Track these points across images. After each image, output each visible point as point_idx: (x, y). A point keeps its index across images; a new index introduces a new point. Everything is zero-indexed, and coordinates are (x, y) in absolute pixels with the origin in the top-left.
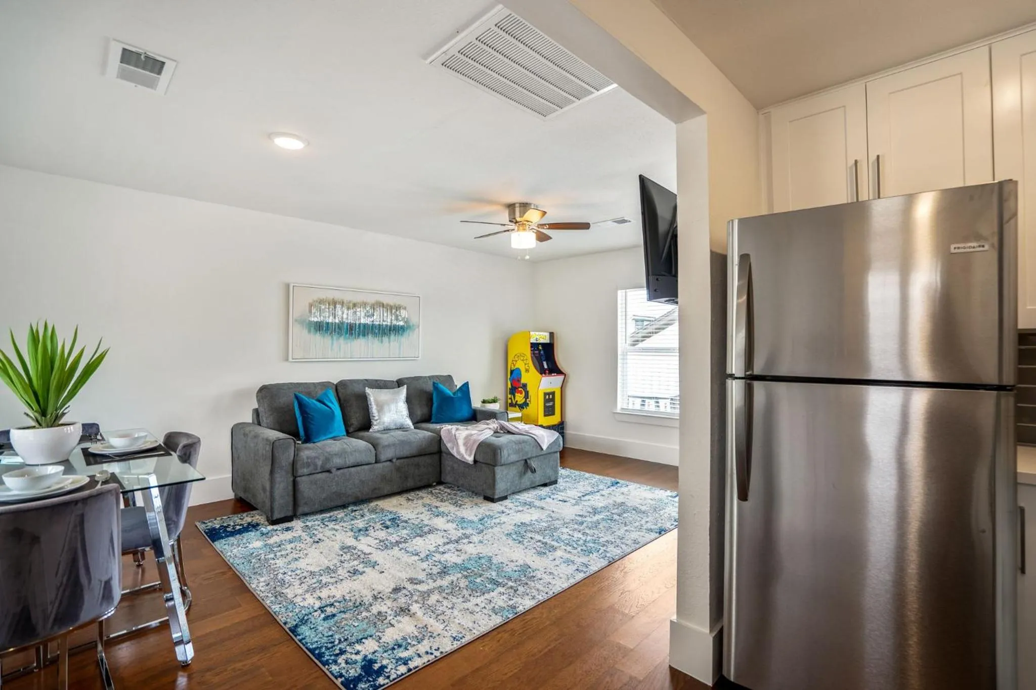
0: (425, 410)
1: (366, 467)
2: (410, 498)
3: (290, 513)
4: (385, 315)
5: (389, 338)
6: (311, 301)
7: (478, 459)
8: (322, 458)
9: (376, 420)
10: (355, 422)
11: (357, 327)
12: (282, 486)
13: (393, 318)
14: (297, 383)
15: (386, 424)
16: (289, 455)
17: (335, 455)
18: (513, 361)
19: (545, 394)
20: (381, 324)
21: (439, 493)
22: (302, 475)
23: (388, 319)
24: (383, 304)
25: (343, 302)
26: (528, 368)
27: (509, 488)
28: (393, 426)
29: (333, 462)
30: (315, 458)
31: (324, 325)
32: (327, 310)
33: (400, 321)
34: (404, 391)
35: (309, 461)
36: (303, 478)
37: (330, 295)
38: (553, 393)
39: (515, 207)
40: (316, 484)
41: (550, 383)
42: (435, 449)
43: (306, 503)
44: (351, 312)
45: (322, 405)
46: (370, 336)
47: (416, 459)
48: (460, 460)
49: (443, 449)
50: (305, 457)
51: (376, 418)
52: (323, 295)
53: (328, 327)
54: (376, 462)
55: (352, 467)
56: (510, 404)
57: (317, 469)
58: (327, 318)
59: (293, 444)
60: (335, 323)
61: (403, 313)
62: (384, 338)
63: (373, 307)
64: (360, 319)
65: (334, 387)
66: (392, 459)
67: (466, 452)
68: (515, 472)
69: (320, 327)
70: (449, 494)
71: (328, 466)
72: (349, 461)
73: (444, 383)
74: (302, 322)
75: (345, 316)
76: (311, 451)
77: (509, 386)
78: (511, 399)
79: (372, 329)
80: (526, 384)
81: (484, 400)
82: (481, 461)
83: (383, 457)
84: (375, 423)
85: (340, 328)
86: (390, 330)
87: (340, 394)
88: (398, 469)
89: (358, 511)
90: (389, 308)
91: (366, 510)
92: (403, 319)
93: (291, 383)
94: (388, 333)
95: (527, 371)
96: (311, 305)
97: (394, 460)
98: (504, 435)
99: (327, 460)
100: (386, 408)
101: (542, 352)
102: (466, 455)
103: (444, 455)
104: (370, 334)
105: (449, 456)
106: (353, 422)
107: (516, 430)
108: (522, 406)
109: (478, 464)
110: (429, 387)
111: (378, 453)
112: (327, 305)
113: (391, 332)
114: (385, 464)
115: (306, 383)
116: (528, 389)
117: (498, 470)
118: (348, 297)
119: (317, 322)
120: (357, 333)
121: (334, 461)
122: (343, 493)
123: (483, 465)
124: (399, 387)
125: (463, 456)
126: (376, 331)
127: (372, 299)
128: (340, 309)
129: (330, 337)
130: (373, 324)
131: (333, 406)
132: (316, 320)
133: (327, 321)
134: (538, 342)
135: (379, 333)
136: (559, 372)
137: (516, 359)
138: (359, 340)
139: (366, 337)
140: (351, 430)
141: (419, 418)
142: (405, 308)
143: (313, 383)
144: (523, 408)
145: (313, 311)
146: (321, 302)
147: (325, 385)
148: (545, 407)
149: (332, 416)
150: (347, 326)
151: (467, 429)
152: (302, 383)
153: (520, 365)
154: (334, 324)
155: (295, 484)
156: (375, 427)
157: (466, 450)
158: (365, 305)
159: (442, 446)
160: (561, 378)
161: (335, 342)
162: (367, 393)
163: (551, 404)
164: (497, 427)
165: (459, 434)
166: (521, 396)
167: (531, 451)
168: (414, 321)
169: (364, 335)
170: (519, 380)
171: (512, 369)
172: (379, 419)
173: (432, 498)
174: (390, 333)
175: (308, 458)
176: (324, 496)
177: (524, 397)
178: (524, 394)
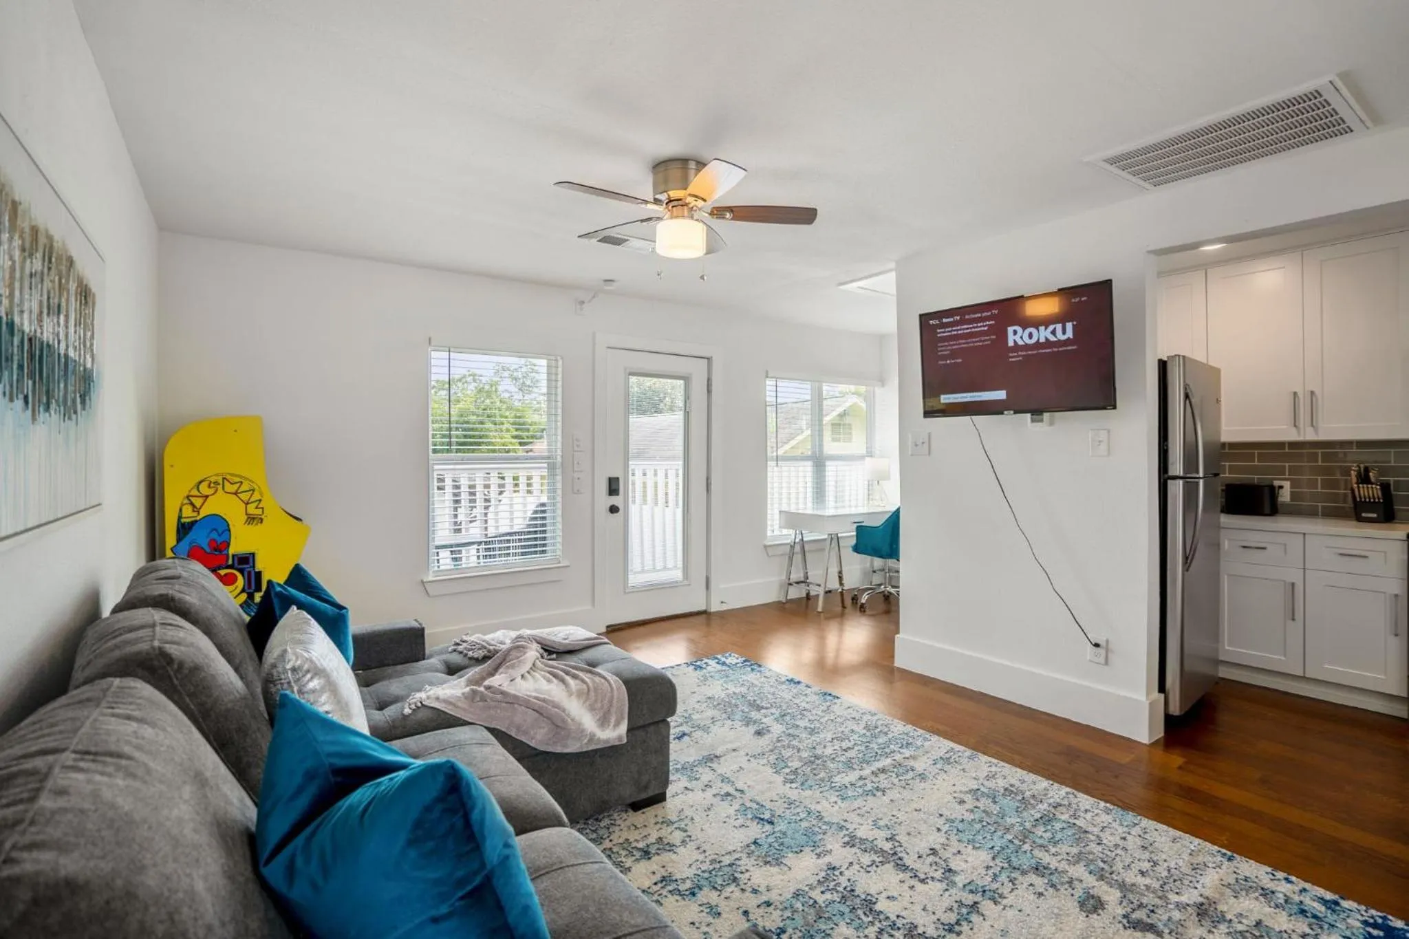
18: (186, 498)
26: (259, 511)
80: (254, 554)
95: (254, 519)
116: (260, 565)
137: (207, 492)
153: (223, 506)
171: (186, 521)
177: (243, 591)
178: (240, 581)
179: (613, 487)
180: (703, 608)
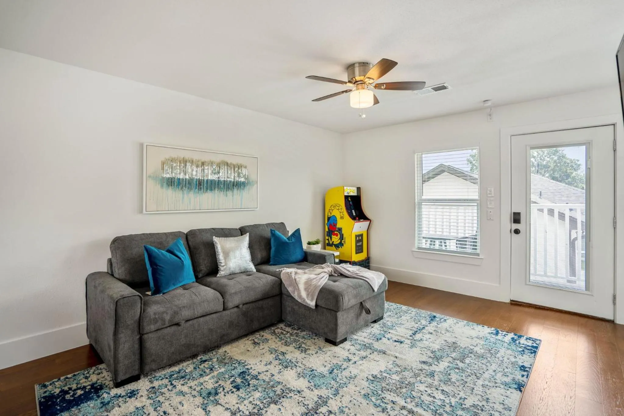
0: (264, 254)
1: (214, 316)
2: (256, 340)
3: (136, 373)
4: (229, 172)
5: (233, 192)
6: (163, 159)
7: (320, 303)
8: (170, 312)
9: (223, 266)
10: (204, 268)
11: (205, 183)
12: (127, 346)
13: (236, 176)
14: (150, 234)
15: (232, 269)
16: (134, 312)
17: (184, 307)
18: (329, 210)
19: (356, 236)
20: (226, 180)
21: (282, 333)
22: (149, 331)
23: (232, 177)
24: (227, 164)
25: (192, 161)
26: (343, 215)
27: (348, 330)
28: (237, 271)
29: (181, 315)
30: (163, 313)
31: (176, 181)
32: (178, 167)
33: (242, 178)
34: (246, 238)
35: (157, 317)
36: (150, 335)
37: (182, 155)
38: (362, 235)
39: (354, 67)
40: (163, 339)
41: (360, 227)
42: (276, 291)
43: (154, 361)
44: (200, 169)
45: (171, 255)
46: (216, 191)
47: (261, 302)
48: (300, 303)
49: (284, 291)
50: (152, 314)
51: (222, 264)
52: (174, 154)
53: (179, 182)
54: (224, 309)
55: (200, 317)
56: (327, 244)
57: (165, 324)
58: (178, 175)
59: (140, 301)
60: (186, 179)
61: (244, 171)
62: (228, 192)
63: (219, 165)
64: (207, 176)
65: (185, 236)
66: (239, 305)
67: (307, 297)
68: (353, 315)
69: (171, 183)
70: (291, 335)
71: (176, 320)
72: (198, 312)
73: (279, 230)
74: (154, 178)
75: (195, 173)
76: (159, 306)
77: (327, 230)
78: (328, 240)
79: (218, 184)
80: (341, 228)
81: (309, 242)
82: (323, 306)
83: (230, 305)
84: (222, 268)
85: (189, 183)
86: (233, 185)
87: (190, 243)
88: (245, 314)
89: (207, 362)
90: (232, 166)
91: (215, 360)
92: (244, 176)
93: (143, 234)
94: (232, 188)
95: (342, 218)
96: (163, 164)
97: (241, 306)
98: (339, 278)
99: (176, 313)
100: (231, 254)
101: (351, 203)
102: (308, 300)
103: (285, 296)
104: (216, 189)
105: (289, 298)
106: (202, 269)
107: (349, 273)
108: (337, 246)
109: (319, 308)
110: (268, 234)
111: (226, 301)
112: (179, 163)
113: (235, 187)
114: (233, 310)
115: (158, 234)
116: (343, 232)
117: (340, 315)
118: (196, 157)
119: (169, 178)
120: (205, 187)
121: (183, 314)
122: (192, 345)
123: (325, 310)
124: (242, 235)
125: (304, 300)
126: (222, 186)
127: (217, 159)
128: (190, 166)
129: (182, 191)
130: (219, 180)
131: (183, 255)
132: (168, 176)
133: (179, 177)
134: (349, 195)
135: (224, 189)
136: (365, 218)
137: (333, 209)
138: (207, 194)
139: (213, 191)
140: (200, 275)
141: (259, 261)
142: (246, 167)
143: (165, 233)
144: (339, 247)
145: (166, 168)
146: (173, 160)
147: (176, 235)
148: (356, 246)
149: (182, 266)
150: (196, 182)
151: (305, 273)
152: (154, 234)
153: (336, 213)
154: (184, 180)
155: (141, 342)
156: (222, 273)
157: (308, 295)
158: (212, 164)
159: (283, 289)
160: (367, 223)
161: (185, 195)
162: (215, 241)
163: (360, 244)
164: (332, 271)
165: (299, 278)
166: (337, 237)
167: (365, 293)
168: (253, 177)
169: (211, 190)
170: (335, 225)
171: (329, 216)
172: (226, 264)
173: (276, 341)
174: (233, 188)
175: (155, 314)
176: (173, 349)
177: (339, 239)
178: (339, 236)
179: (516, 218)
180: (611, 317)
